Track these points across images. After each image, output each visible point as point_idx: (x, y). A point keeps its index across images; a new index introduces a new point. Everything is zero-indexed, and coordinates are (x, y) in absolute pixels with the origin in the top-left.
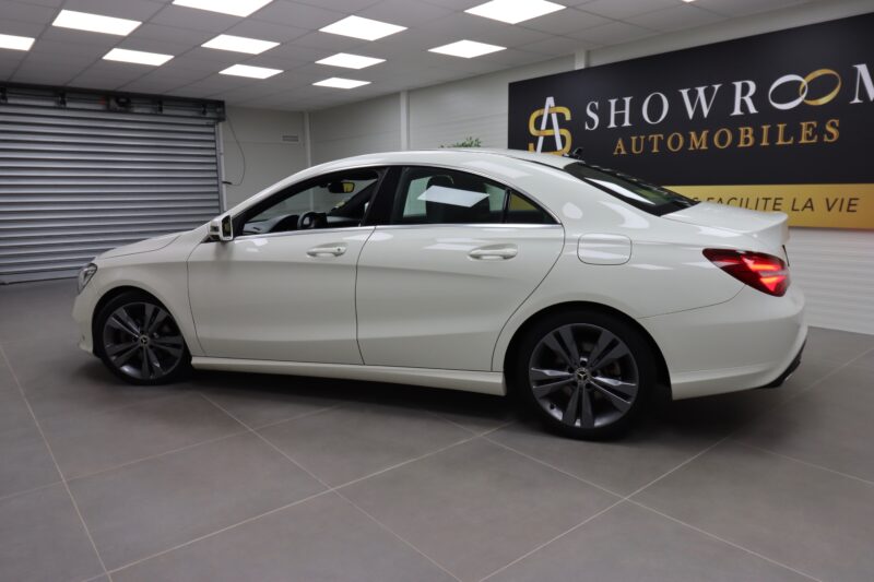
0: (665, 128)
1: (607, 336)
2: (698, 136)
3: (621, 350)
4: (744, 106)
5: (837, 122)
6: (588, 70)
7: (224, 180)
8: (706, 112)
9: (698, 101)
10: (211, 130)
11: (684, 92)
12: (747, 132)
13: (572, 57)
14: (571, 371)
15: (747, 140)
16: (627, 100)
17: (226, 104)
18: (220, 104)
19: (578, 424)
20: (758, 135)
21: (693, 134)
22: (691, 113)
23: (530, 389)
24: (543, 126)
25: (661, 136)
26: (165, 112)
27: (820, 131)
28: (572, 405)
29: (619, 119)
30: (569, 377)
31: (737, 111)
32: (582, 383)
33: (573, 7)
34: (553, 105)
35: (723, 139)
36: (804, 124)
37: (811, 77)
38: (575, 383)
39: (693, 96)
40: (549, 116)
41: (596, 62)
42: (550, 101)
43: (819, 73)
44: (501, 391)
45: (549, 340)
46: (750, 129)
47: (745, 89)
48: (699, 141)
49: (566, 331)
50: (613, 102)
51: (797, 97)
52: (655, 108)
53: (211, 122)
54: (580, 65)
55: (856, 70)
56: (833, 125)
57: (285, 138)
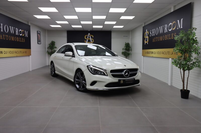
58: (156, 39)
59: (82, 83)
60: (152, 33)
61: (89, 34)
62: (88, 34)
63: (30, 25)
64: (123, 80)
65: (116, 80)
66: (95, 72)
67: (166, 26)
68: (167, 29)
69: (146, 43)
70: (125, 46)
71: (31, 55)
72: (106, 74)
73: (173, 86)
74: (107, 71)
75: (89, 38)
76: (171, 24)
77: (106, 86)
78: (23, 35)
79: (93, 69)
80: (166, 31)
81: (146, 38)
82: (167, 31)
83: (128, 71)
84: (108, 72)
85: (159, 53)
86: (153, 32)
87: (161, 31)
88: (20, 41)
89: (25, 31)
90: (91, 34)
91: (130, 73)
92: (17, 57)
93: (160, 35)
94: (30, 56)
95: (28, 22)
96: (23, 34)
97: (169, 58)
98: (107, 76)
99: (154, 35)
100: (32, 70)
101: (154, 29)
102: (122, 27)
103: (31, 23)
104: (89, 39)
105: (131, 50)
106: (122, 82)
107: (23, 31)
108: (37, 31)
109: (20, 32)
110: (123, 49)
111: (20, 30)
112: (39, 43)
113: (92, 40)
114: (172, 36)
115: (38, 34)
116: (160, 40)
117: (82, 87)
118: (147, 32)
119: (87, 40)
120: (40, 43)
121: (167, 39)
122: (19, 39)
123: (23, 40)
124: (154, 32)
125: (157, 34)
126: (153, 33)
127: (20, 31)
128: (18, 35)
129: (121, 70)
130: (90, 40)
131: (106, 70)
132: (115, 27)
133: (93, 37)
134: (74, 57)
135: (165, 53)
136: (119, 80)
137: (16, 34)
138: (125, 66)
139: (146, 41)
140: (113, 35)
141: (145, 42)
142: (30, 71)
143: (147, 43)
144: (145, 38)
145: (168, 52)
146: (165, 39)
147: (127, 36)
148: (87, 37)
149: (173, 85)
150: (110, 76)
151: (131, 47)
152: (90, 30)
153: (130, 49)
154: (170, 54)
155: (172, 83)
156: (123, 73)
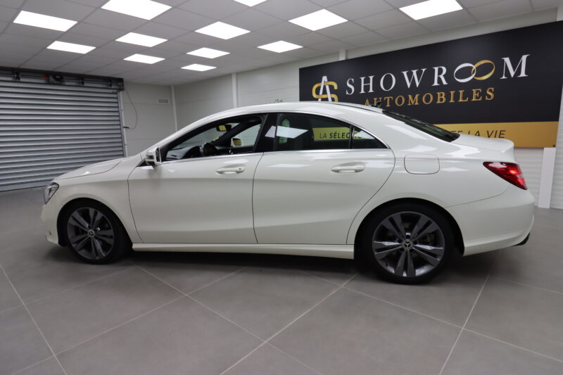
0: (394, 93)
1: (424, 219)
2: (413, 98)
3: (434, 227)
4: (439, 80)
5: (493, 89)
6: (347, 61)
7: (124, 125)
8: (417, 84)
9: (413, 78)
10: (115, 96)
11: (405, 73)
12: (441, 95)
13: (337, 54)
14: (400, 241)
15: (441, 100)
16: (371, 78)
17: (124, 80)
18: (121, 80)
19: (405, 275)
20: (448, 97)
21: (410, 96)
22: (409, 85)
23: (373, 255)
24: (321, 92)
25: (392, 98)
26: (86, 85)
27: (483, 94)
28: (400, 263)
29: (367, 88)
30: (398, 246)
31: (436, 83)
32: (408, 249)
33: (352, 21)
34: (326, 80)
35: (428, 99)
36: (474, 90)
37: (478, 64)
38: (402, 249)
39: (410, 75)
40: (325, 87)
41: (351, 56)
42: (325, 78)
43: (482, 62)
44: (352, 257)
45: (386, 223)
46: (443, 93)
47: (440, 71)
48: (414, 100)
49: (397, 217)
50: (363, 79)
51: (470, 75)
52: (388, 82)
53: (116, 91)
54: (342, 58)
55: (504, 60)
56: (491, 91)
57: (160, 101)
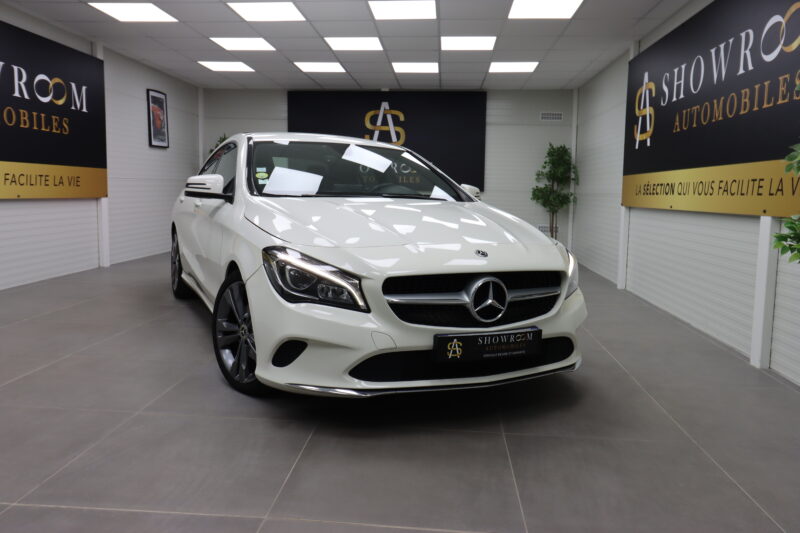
58: (692, 116)
59: (246, 342)
60: (670, 86)
61: (385, 105)
62: (379, 108)
63: (100, 56)
64: (460, 339)
65: (418, 337)
66: (301, 286)
67: (747, 35)
68: (755, 52)
69: (642, 143)
70: (547, 159)
71: (107, 196)
72: (361, 303)
73: (777, 375)
74: (364, 283)
75: (385, 122)
76: (777, 18)
77: (358, 371)
78: (61, 102)
79: (288, 267)
80: (746, 62)
81: (644, 117)
82: (751, 67)
83: (496, 286)
84: (373, 286)
85: (704, 189)
86: (679, 79)
87: (720, 70)
88: (39, 125)
89: (73, 85)
90: (391, 108)
91: (510, 297)
92: (18, 200)
93: (711, 92)
94: (104, 200)
95: (92, 44)
96: (57, 96)
97: (758, 218)
98: (368, 310)
99: (682, 96)
100: (112, 265)
101: (683, 67)
102: (529, 67)
103: (106, 50)
104: (385, 128)
105: (577, 180)
106: (455, 350)
107: (55, 85)
108: (148, 91)
109: (43, 88)
110: (538, 175)
111: (41, 77)
112: (154, 143)
113: (398, 134)
114: (782, 89)
115: (151, 104)
116: (711, 118)
117: (244, 368)
118: (647, 86)
119: (377, 134)
120: (165, 144)
121: (752, 106)
122: (31, 118)
123: (60, 126)
124: (681, 79)
125: (695, 88)
126: (679, 86)
127: (42, 82)
128: (26, 97)
129: (457, 281)
130: (388, 132)
131: (359, 278)
132: (497, 67)
133: (402, 118)
134: (230, 199)
135: (734, 190)
136: (441, 341)
137: (17, 94)
138: (484, 254)
139: (644, 130)
140: (495, 112)
141: (639, 137)
142: (99, 268)
143: (646, 141)
144: (638, 118)
145: (757, 183)
146: (739, 109)
147: (559, 117)
148: (374, 120)
149: (774, 367)
150: (382, 316)
151: (575, 168)
152: (387, 90)
153: (573, 176)
154: (765, 191)
155: (769, 353)
156: (466, 299)
